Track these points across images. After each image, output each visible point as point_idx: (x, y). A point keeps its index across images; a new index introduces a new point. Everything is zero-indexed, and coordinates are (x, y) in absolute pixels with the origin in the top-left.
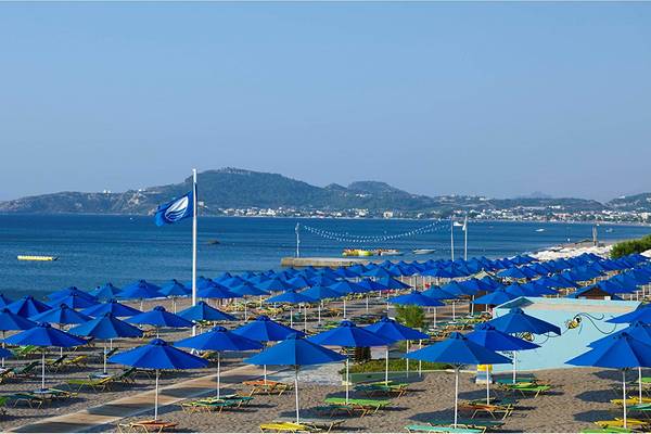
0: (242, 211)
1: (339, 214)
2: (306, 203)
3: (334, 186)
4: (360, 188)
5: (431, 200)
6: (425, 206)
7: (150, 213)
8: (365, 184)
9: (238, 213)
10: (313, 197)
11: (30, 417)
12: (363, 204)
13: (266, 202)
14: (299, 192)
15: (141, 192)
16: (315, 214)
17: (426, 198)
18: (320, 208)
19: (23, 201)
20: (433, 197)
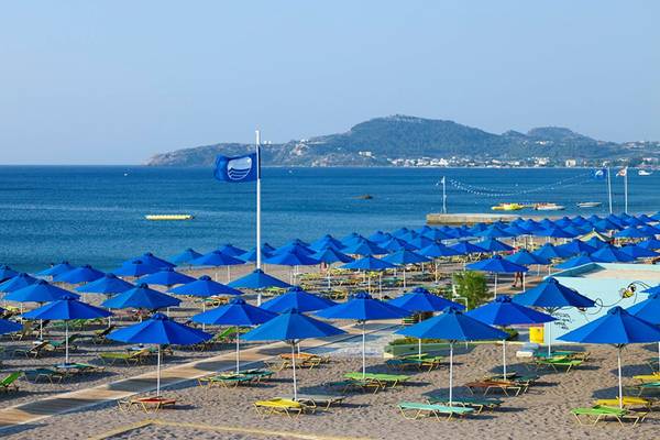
0: (412, 161)
1: (517, 163)
2: (482, 152)
3: (511, 133)
4: (540, 135)
5: (619, 147)
6: (613, 153)
7: (314, 164)
8: (545, 130)
9: (408, 163)
10: (488, 145)
11: (43, 393)
12: (544, 152)
13: (439, 152)
14: (474, 140)
15: (305, 143)
16: (491, 163)
17: (613, 144)
18: (496, 156)
19: (179, 153)
20: (620, 143)
